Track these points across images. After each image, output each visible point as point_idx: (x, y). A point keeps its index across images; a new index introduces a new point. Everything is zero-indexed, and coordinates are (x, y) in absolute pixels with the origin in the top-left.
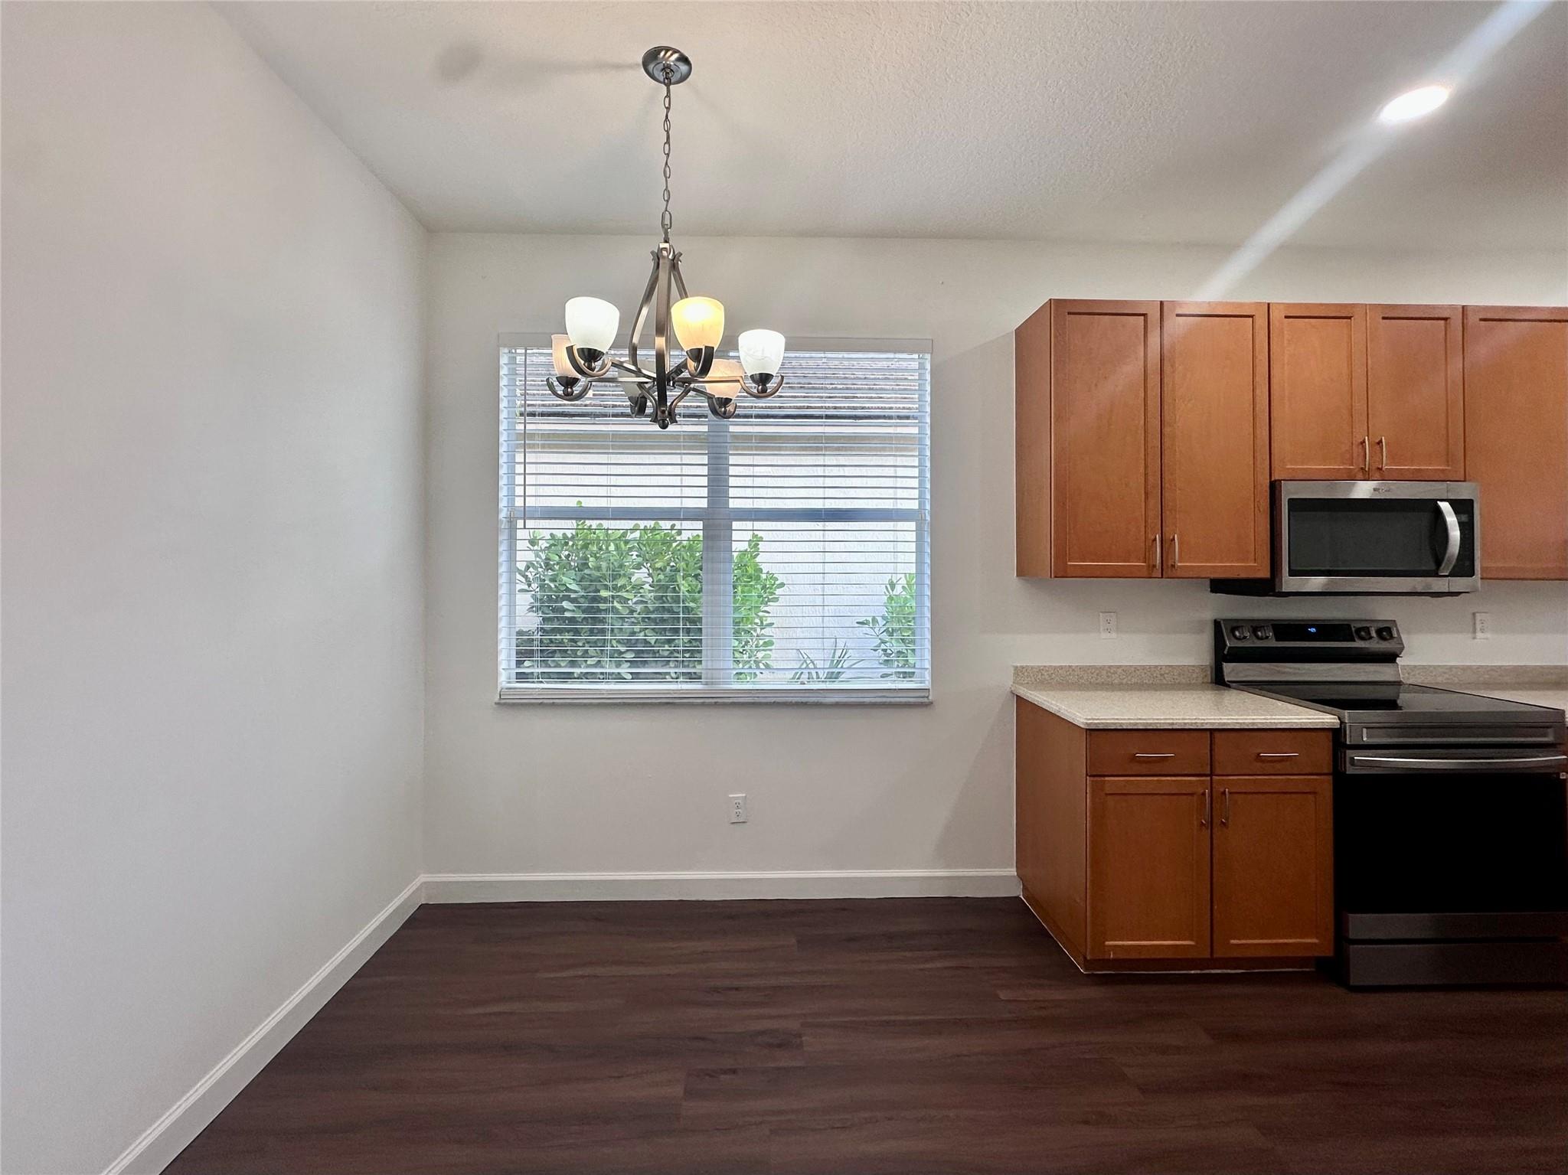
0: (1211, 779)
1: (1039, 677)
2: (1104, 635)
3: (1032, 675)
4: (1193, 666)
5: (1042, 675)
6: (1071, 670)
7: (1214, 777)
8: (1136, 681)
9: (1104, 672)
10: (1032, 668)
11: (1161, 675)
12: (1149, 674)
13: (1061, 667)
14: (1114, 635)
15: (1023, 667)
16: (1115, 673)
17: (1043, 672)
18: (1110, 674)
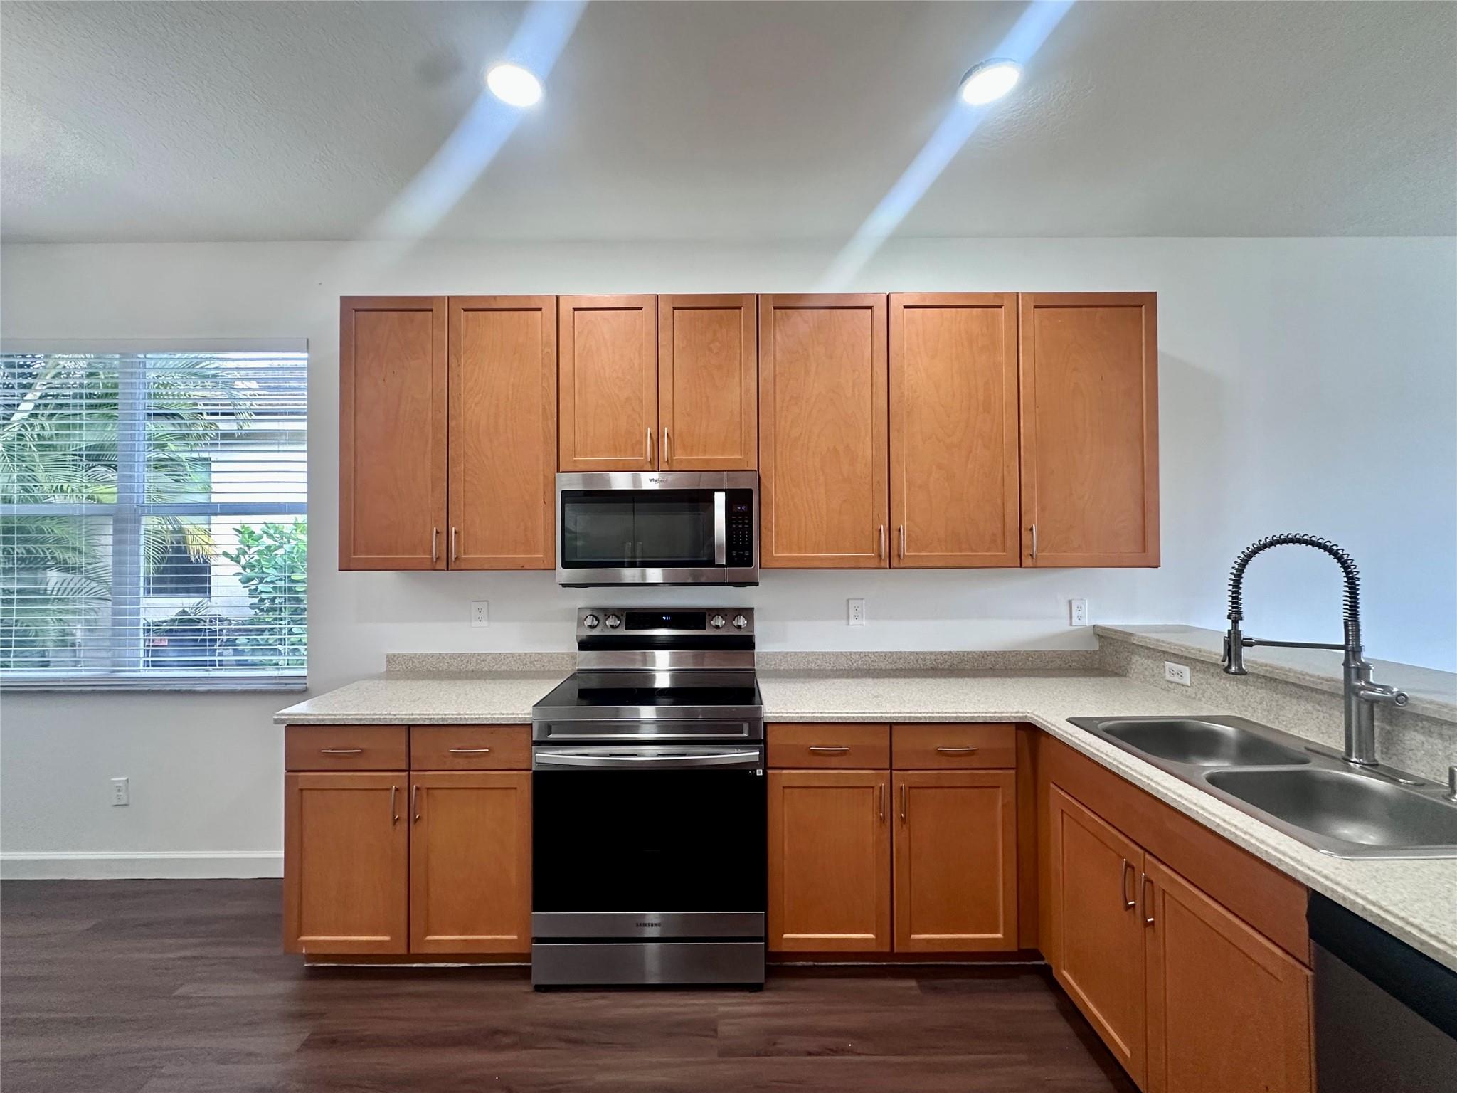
0: (409, 775)
1: (410, 664)
2: (476, 623)
3: (403, 663)
4: (563, 654)
5: (413, 662)
6: (441, 658)
7: (412, 773)
8: (506, 668)
9: (474, 659)
10: (404, 655)
11: (531, 663)
12: (519, 661)
13: (432, 655)
14: (485, 623)
15: (394, 655)
16: (485, 660)
17: (414, 660)
18: (479, 661)
